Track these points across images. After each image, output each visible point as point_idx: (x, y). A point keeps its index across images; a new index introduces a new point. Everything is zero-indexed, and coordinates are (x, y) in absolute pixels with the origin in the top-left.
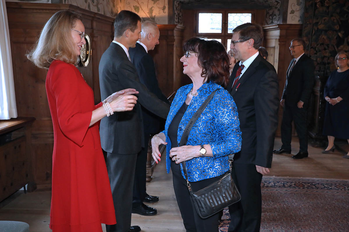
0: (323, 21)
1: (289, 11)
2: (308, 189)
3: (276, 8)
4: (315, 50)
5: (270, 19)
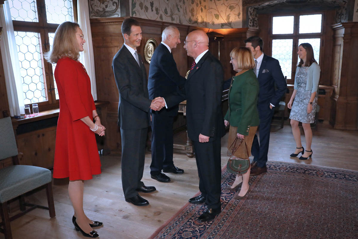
1: (355, 10)
3: (344, 7)
5: (339, 18)
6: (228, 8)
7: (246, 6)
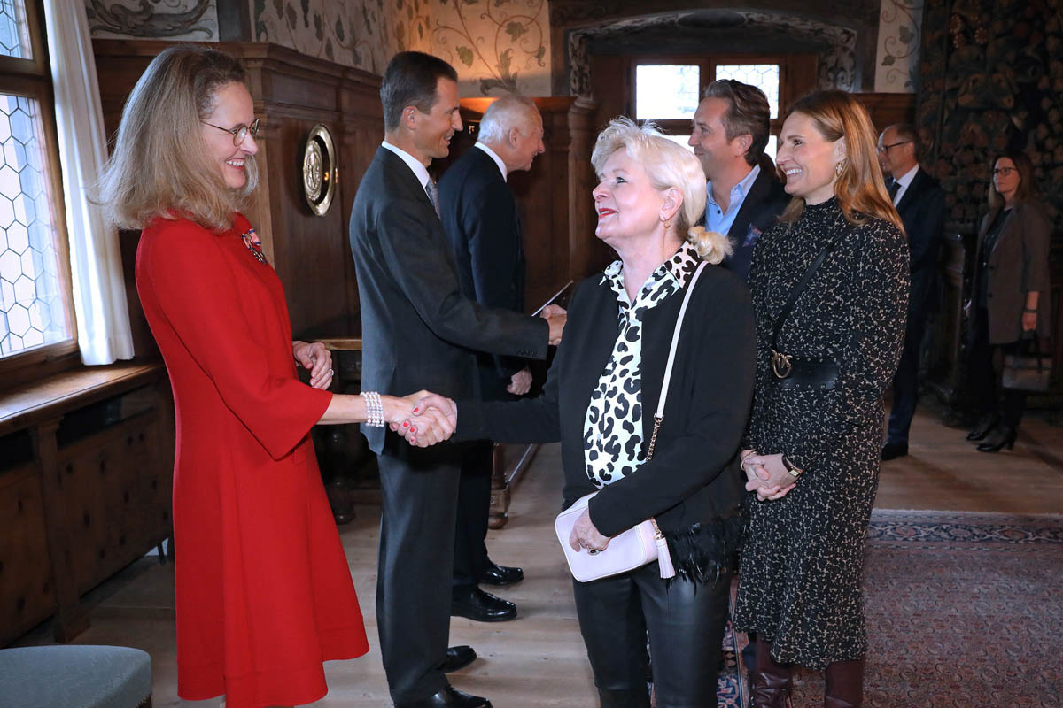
0: (971, 84)
1: (880, 58)
2: (928, 540)
3: (845, 49)
4: (951, 163)
5: (829, 80)
6: (503, 30)
7: (563, 28)
